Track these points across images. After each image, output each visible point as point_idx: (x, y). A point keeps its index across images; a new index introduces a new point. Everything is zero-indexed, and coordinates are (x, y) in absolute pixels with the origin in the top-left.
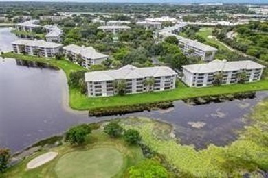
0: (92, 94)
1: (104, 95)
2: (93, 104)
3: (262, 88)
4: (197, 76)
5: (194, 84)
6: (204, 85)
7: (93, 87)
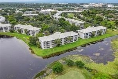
0: (45, 48)
1: (51, 47)
2: (48, 52)
3: (108, 36)
4: (86, 34)
5: (84, 38)
6: (88, 38)
7: (46, 44)
